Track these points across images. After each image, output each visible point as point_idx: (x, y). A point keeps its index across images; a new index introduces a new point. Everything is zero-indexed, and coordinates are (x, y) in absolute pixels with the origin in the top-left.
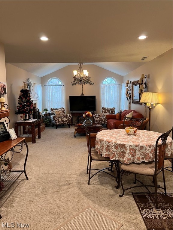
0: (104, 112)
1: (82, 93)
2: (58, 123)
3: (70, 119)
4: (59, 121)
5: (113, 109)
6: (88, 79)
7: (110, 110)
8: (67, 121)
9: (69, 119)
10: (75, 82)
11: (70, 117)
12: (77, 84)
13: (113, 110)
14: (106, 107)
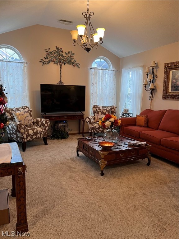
0: (100, 113)
1: (61, 80)
2: (27, 138)
3: (47, 127)
4: (28, 135)
5: (114, 108)
6: (70, 56)
7: (110, 110)
8: (43, 133)
9: (45, 127)
10: (48, 58)
11: (46, 125)
12: (52, 64)
13: (113, 110)
14: (100, 104)
